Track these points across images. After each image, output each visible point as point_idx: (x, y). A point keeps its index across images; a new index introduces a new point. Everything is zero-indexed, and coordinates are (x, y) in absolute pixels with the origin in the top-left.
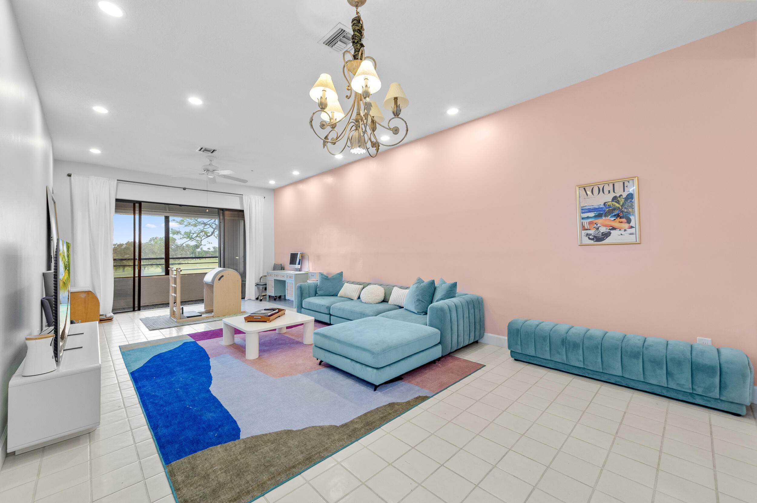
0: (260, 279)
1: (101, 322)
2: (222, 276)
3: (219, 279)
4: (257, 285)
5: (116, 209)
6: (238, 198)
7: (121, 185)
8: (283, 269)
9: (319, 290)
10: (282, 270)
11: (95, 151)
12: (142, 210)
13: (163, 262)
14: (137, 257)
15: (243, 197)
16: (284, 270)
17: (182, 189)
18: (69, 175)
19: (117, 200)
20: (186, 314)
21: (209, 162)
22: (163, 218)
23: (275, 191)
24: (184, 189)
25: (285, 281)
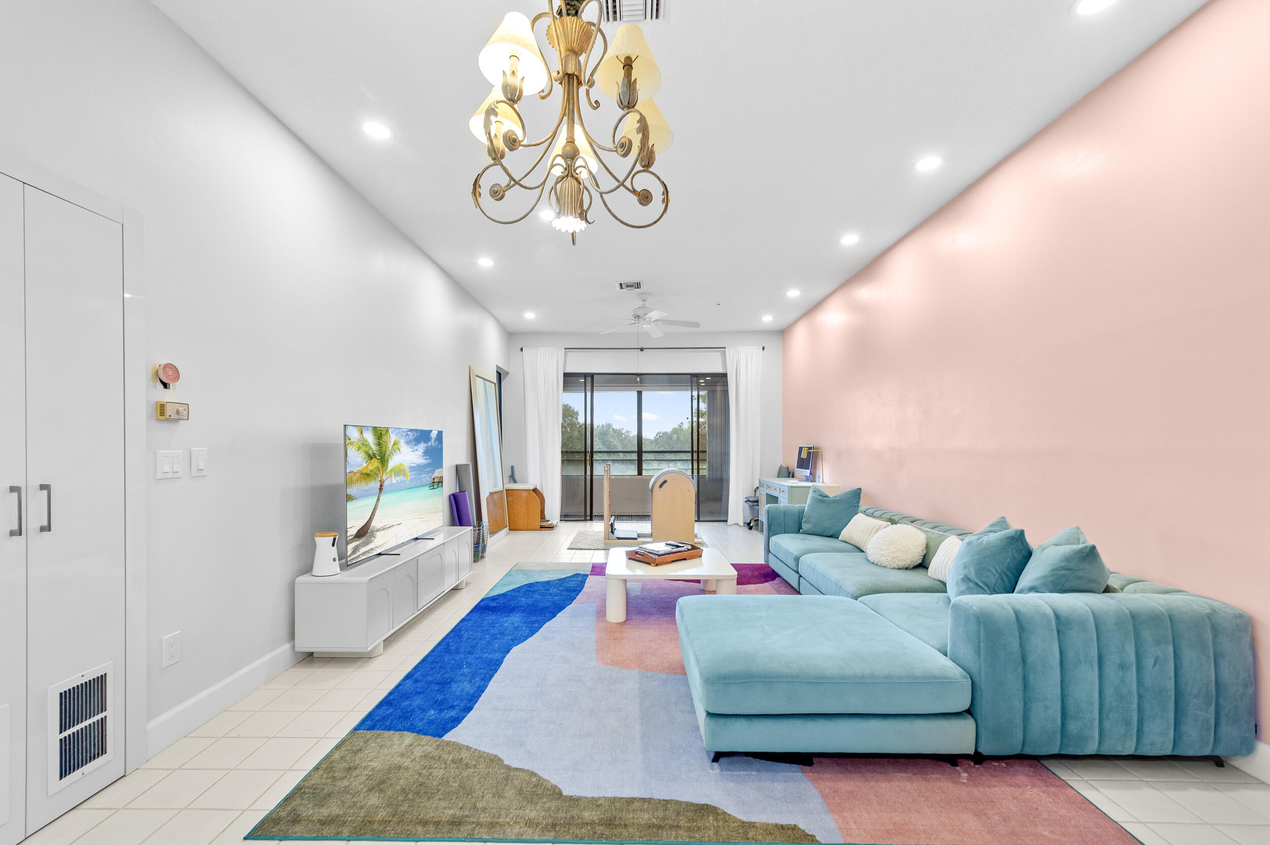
0: (755, 491)
1: (542, 529)
2: (665, 482)
3: (661, 486)
4: (748, 501)
5: (564, 386)
6: (719, 354)
7: (571, 354)
8: (791, 475)
9: (805, 522)
10: (789, 477)
11: (530, 316)
12: (594, 385)
13: (634, 456)
14: (589, 449)
15: (725, 351)
16: (793, 477)
17: (639, 350)
18: (522, 350)
19: (566, 375)
20: (617, 534)
21: (640, 304)
22: (635, 394)
23: (782, 333)
24: (642, 350)
25: (777, 497)
